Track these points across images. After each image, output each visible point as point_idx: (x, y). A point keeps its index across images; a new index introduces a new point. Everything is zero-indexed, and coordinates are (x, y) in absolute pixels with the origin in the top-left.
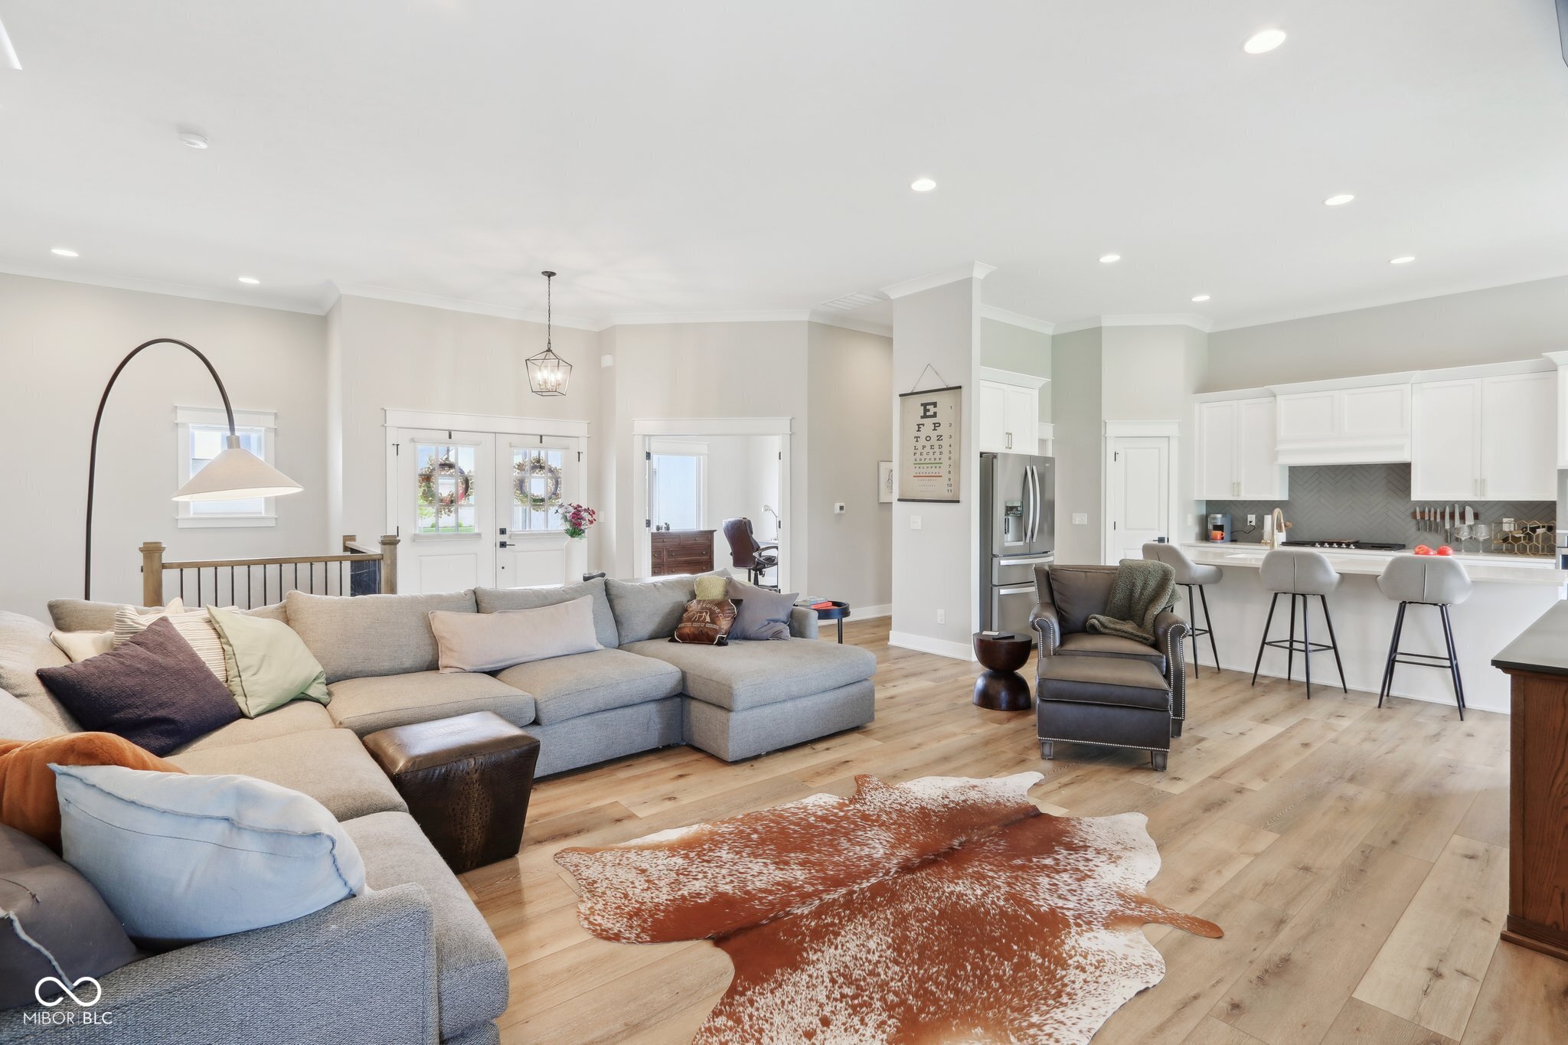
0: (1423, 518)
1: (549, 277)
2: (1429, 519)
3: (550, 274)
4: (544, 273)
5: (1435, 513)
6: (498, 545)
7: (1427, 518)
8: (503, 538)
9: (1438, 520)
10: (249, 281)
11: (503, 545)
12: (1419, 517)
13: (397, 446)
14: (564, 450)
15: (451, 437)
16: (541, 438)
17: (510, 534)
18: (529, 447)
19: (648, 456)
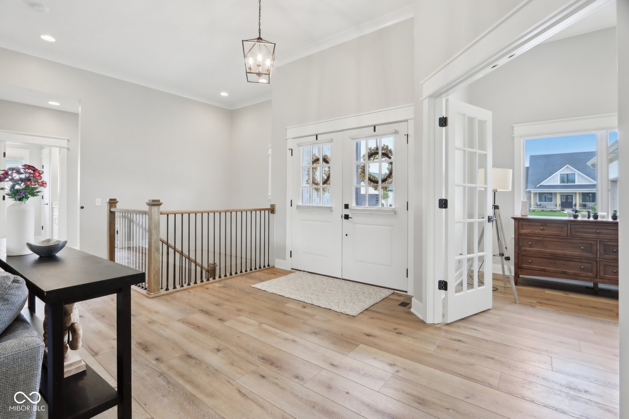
6: (343, 216)
8: (347, 212)
11: (347, 217)
13: (292, 150)
14: (394, 135)
15: (317, 139)
16: (375, 127)
17: (351, 209)
18: (366, 137)
19: (443, 122)
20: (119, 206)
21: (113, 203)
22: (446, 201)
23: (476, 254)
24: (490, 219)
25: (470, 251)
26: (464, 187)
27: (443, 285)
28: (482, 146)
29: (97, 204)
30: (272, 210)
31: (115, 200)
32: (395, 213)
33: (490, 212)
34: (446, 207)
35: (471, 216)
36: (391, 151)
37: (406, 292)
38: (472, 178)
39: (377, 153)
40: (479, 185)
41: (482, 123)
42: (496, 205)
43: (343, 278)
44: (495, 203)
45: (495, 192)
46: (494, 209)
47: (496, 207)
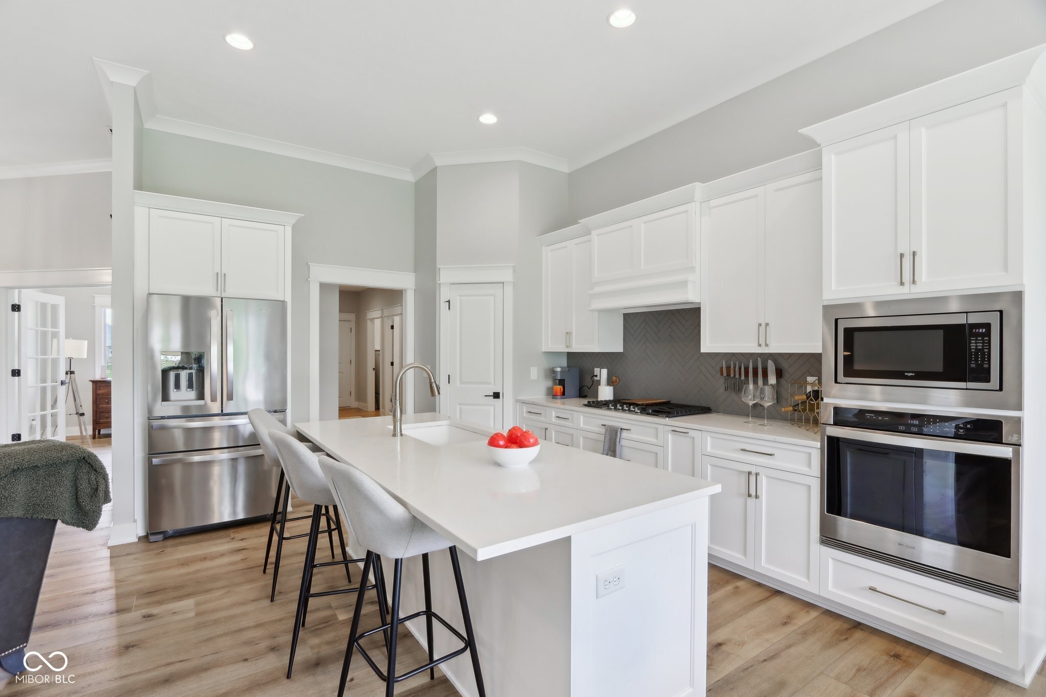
0: (728, 375)
2: (735, 375)
5: (740, 368)
7: (732, 375)
9: (743, 377)
12: (725, 374)
19: (16, 308)
22: (19, 371)
23: (49, 412)
24: (63, 383)
25: (43, 408)
26: (37, 359)
27: (17, 438)
28: (55, 325)
33: (63, 377)
34: (19, 375)
35: (44, 380)
38: (44, 352)
40: (52, 355)
41: (55, 307)
42: (72, 370)
44: (70, 369)
45: (70, 359)
46: (69, 374)
47: (72, 373)
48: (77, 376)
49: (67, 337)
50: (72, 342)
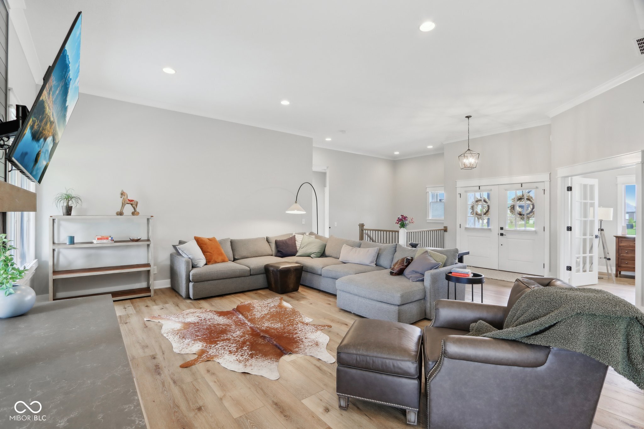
1: (468, 118)
3: (468, 117)
4: (467, 117)
6: (499, 234)
8: (502, 232)
10: (430, 147)
11: (502, 234)
13: (460, 194)
14: (535, 189)
15: (479, 189)
16: (522, 185)
17: (505, 230)
18: (516, 190)
19: (570, 189)
20: (365, 227)
21: (362, 226)
22: (571, 228)
23: (588, 255)
24: (596, 237)
25: (584, 252)
26: (581, 220)
27: (569, 268)
28: (592, 198)
29: (335, 226)
30: (445, 230)
31: (363, 224)
32: (536, 233)
33: (597, 232)
34: (571, 230)
35: (585, 234)
36: (532, 198)
37: (543, 276)
38: (585, 216)
39: (523, 198)
40: (590, 218)
41: (592, 187)
42: (602, 228)
43: (499, 269)
44: (601, 228)
45: (601, 221)
46: (600, 231)
47: (602, 230)
48: (605, 232)
49: (599, 206)
50: (603, 210)
